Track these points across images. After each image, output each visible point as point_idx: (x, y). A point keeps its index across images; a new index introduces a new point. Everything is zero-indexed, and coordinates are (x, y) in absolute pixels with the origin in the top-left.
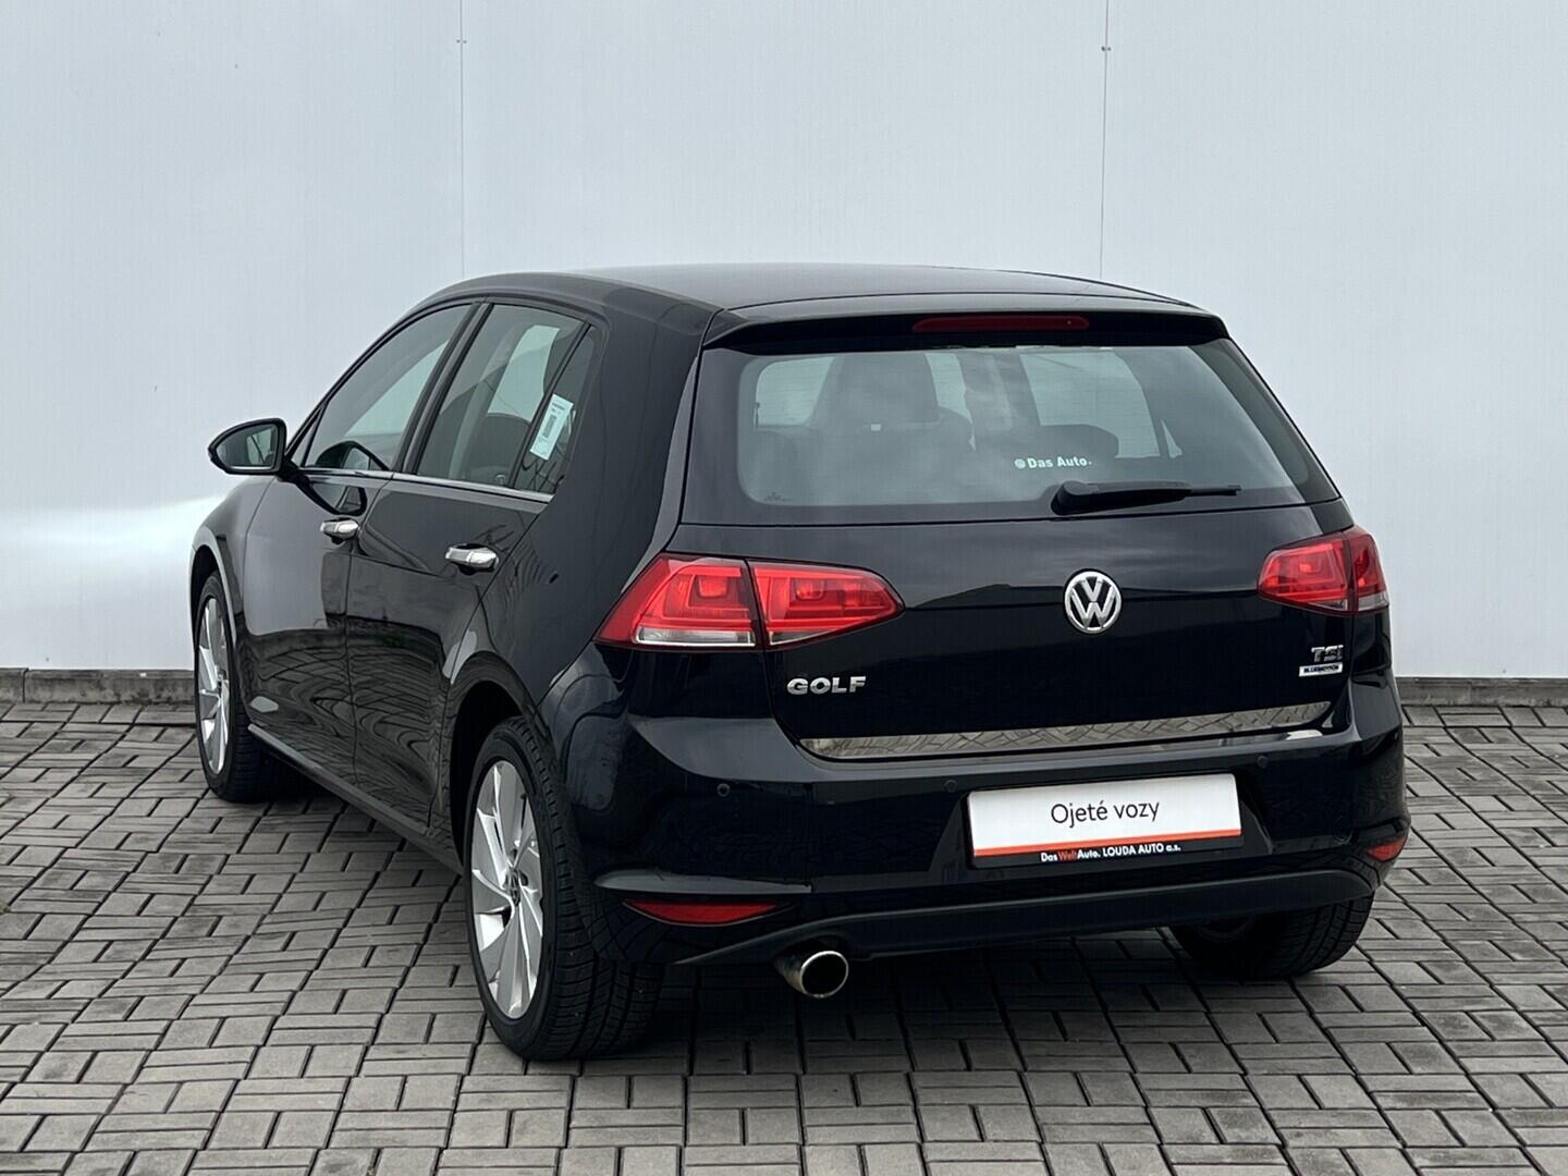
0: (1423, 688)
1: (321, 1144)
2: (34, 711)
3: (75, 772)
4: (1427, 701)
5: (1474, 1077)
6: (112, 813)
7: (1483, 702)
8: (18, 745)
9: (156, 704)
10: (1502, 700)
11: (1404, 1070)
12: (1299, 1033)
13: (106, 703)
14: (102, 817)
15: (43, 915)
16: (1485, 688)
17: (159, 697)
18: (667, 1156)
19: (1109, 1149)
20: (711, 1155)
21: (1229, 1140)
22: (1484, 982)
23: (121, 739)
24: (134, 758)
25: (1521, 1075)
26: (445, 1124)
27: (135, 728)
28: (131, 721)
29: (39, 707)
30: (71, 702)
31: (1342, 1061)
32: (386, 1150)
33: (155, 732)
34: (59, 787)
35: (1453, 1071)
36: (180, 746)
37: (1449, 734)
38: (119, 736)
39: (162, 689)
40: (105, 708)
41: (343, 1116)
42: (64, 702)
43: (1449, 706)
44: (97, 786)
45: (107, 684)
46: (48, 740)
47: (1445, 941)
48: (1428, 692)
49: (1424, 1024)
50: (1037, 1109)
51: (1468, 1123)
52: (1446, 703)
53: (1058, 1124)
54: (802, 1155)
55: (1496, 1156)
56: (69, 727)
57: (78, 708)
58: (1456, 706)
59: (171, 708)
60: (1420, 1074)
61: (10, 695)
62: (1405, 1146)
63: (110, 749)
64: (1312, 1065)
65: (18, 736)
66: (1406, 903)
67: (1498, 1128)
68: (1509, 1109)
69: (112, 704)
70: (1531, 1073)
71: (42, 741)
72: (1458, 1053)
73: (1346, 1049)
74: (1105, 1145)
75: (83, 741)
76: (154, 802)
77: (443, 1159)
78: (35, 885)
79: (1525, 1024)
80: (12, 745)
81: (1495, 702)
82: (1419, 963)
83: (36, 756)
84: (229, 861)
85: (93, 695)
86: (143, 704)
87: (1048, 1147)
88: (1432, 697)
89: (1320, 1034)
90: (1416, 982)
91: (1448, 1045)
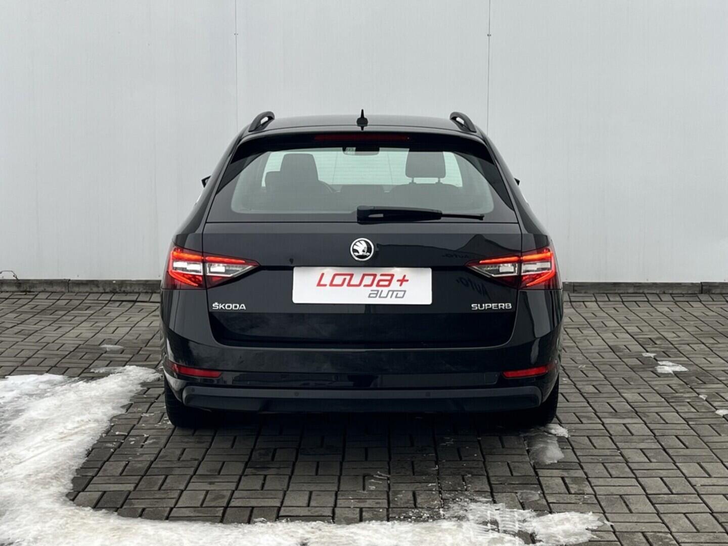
0: (615, 286)
1: (162, 447)
2: (72, 296)
3: (86, 318)
4: (616, 292)
5: (606, 425)
6: (99, 332)
7: (638, 292)
8: (65, 308)
9: (119, 293)
10: (646, 291)
13: (100, 293)
14: (94, 334)
15: (68, 368)
16: (639, 286)
17: (120, 290)
18: (292, 451)
19: (461, 449)
21: (506, 446)
22: (616, 391)
23: (105, 306)
24: (109, 312)
25: (624, 424)
26: (210, 440)
27: (111, 302)
28: (109, 299)
29: (75, 294)
30: (87, 292)
32: (187, 450)
33: (118, 304)
34: (79, 323)
35: (597, 422)
36: (127, 309)
37: (624, 304)
38: (103, 305)
39: (121, 287)
40: (100, 294)
41: (172, 437)
42: (84, 293)
43: (625, 293)
44: (93, 323)
45: (100, 285)
46: (77, 306)
47: (605, 377)
48: (617, 288)
49: (591, 406)
50: (435, 435)
51: (599, 441)
52: (623, 292)
54: (344, 452)
55: (608, 452)
56: (85, 301)
57: (88, 295)
58: (628, 293)
59: (124, 294)
60: (585, 424)
61: (63, 290)
63: (99, 310)
65: (66, 305)
66: (593, 365)
67: (609, 442)
68: (616, 436)
69: (102, 293)
70: (629, 424)
71: (74, 307)
72: (600, 416)
75: (90, 307)
76: (115, 328)
77: (209, 451)
78: (67, 357)
79: (629, 407)
80: (61, 308)
81: (643, 292)
82: (594, 386)
83: (72, 312)
84: (143, 349)
85: (95, 290)
86: (113, 293)
88: (618, 290)
90: (590, 392)
91: (598, 414)
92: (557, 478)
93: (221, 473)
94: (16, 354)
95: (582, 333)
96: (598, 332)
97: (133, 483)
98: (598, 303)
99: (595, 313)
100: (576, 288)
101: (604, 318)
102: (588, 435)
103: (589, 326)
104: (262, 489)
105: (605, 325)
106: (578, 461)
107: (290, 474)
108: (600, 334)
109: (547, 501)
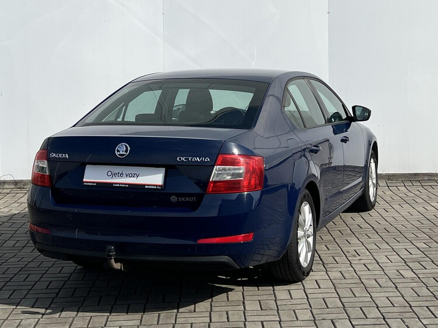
0: (416, 176)
4: (417, 179)
7: (431, 179)
10: (436, 179)
11: (424, 268)
12: (397, 260)
16: (431, 175)
18: (239, 294)
19: (353, 289)
20: (251, 293)
21: (382, 287)
31: (407, 266)
35: (436, 268)
37: (423, 187)
43: (422, 180)
47: (430, 237)
48: (417, 177)
49: (428, 257)
50: (332, 280)
53: (338, 284)
54: (274, 293)
58: (424, 180)
62: (427, 286)
64: (400, 268)
66: (418, 229)
73: (408, 263)
74: (352, 288)
81: (434, 179)
82: (424, 243)
87: (337, 289)
88: (418, 178)
89: (402, 260)
90: (424, 247)
91: (434, 262)
92: (424, 307)
93: (196, 311)
94: (26, 231)
95: (403, 207)
96: (413, 206)
97: (137, 320)
98: (406, 187)
99: (406, 194)
100: (390, 178)
101: (413, 197)
102: (433, 277)
103: (405, 202)
104: (228, 322)
105: (416, 202)
106: (433, 295)
107: (243, 309)
108: (415, 208)
109: (422, 323)
